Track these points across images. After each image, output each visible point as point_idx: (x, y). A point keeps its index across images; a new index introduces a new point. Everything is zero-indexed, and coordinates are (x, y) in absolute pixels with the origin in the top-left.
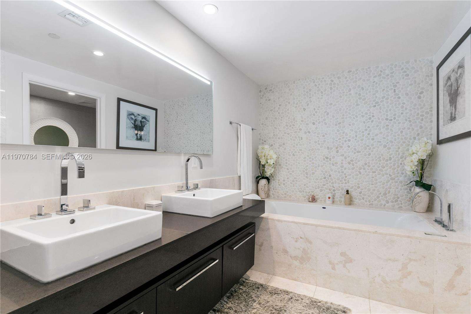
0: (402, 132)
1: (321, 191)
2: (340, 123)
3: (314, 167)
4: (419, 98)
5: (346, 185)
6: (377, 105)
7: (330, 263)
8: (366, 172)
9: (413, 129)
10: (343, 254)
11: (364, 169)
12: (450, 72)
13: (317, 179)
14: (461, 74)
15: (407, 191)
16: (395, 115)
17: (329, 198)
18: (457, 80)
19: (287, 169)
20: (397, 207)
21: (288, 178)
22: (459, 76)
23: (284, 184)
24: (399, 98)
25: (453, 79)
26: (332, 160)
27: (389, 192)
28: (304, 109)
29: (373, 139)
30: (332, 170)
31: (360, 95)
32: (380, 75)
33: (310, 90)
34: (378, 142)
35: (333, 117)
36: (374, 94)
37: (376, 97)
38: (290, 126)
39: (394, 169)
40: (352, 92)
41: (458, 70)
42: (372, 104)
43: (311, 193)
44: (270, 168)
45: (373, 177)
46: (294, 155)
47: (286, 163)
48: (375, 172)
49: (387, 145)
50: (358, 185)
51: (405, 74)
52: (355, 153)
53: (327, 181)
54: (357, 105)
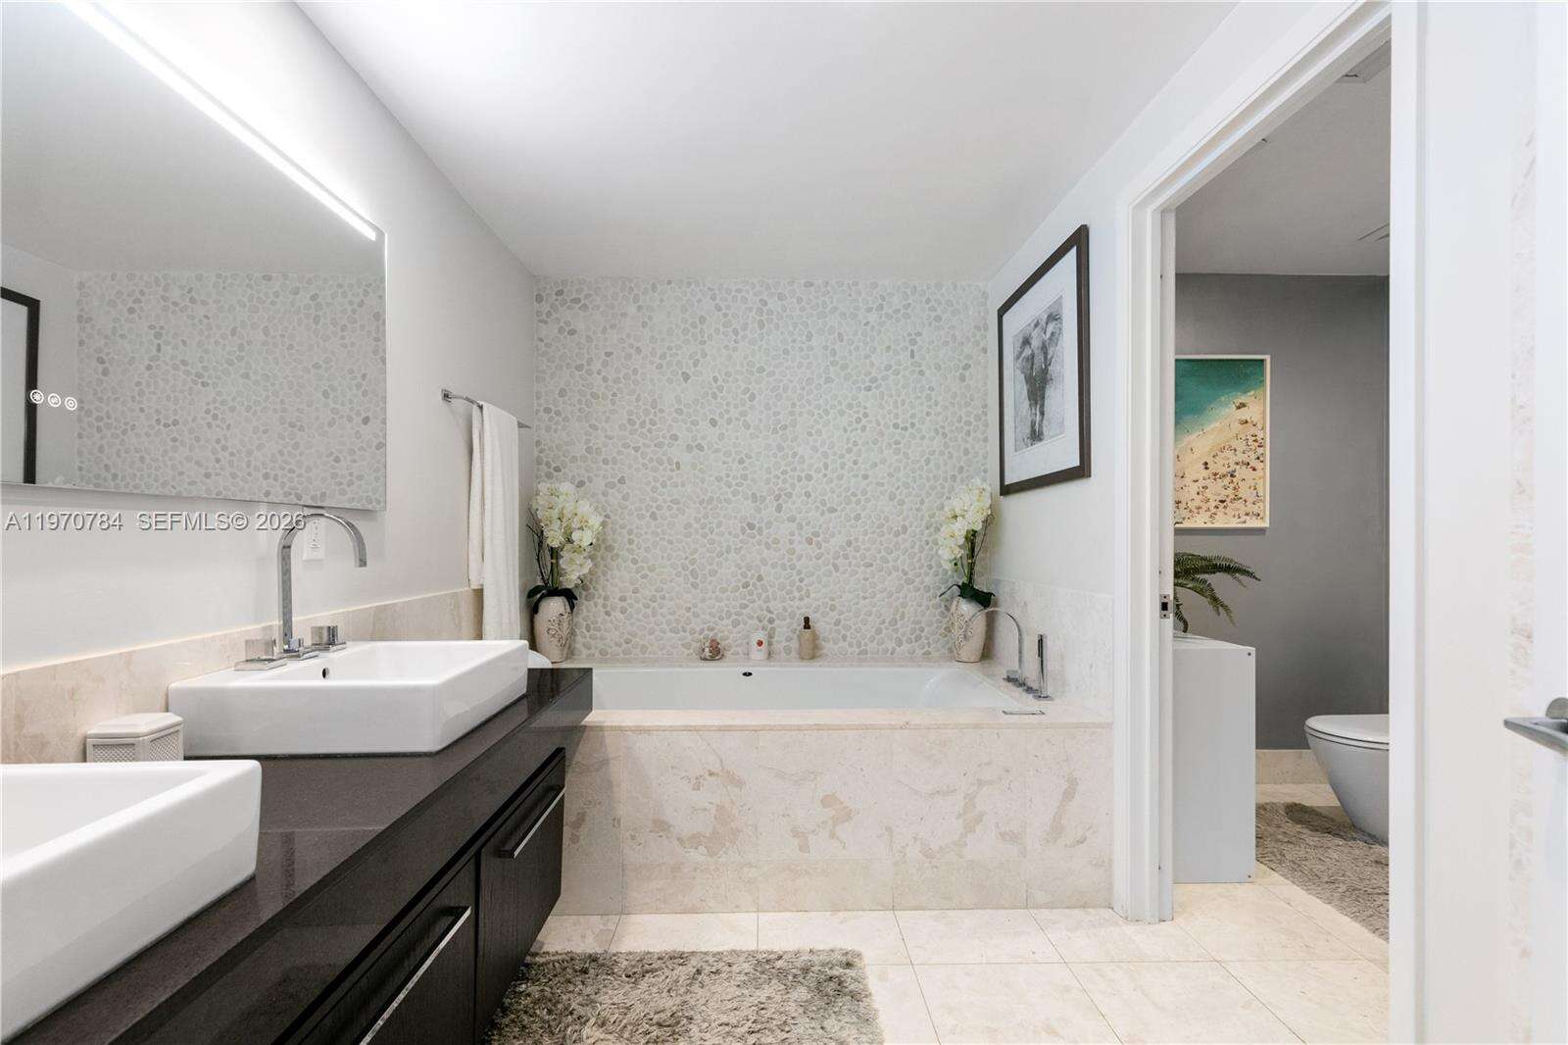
0: (928, 462)
1: (736, 624)
2: (785, 427)
3: (714, 554)
4: (962, 379)
5: (802, 603)
6: (874, 385)
7: (795, 833)
8: (850, 564)
9: (951, 457)
10: (828, 801)
11: (846, 557)
12: (1029, 325)
13: (723, 590)
14: (1053, 334)
15: (939, 610)
16: (913, 416)
17: (760, 643)
18: (1044, 348)
19: (635, 562)
20: (919, 652)
21: (636, 591)
22: (1050, 339)
23: (623, 611)
24: (921, 373)
25: (1035, 343)
26: (765, 532)
27: (902, 617)
28: (686, 377)
29: (865, 477)
30: (764, 562)
31: (834, 353)
32: (881, 307)
33: (702, 320)
34: (878, 484)
35: (767, 407)
36: (866, 357)
37: (872, 364)
38: (643, 424)
39: (912, 556)
40: (814, 342)
41: (1047, 324)
42: (864, 382)
43: (706, 632)
44: (579, 559)
45: (866, 579)
46: (653, 516)
47: (631, 542)
48: (872, 565)
49: (897, 492)
50: (830, 603)
51: (933, 314)
52: (822, 514)
53: (751, 593)
54: (829, 380)
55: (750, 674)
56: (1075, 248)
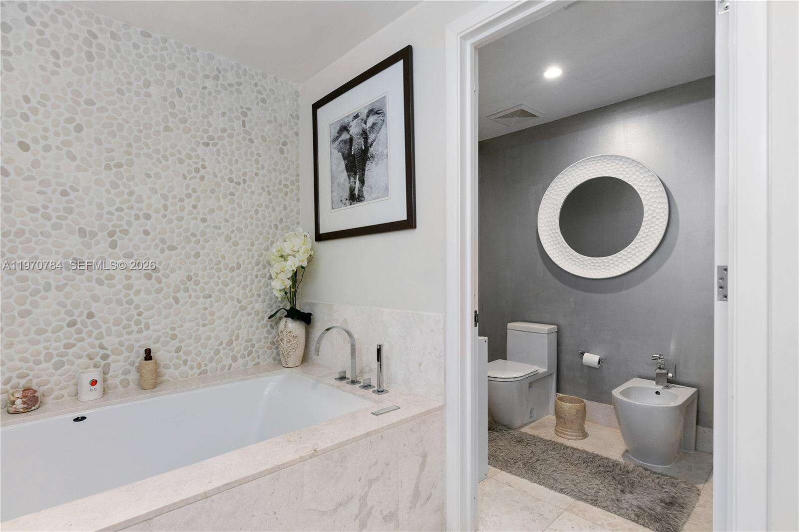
0: (257, 212)
2: (119, 165)
3: (27, 293)
4: (282, 151)
5: (142, 336)
6: (211, 142)
8: (190, 297)
9: (274, 210)
11: (186, 290)
12: (348, 116)
13: (40, 332)
15: (266, 329)
16: (245, 174)
20: (251, 364)
24: (251, 141)
27: (237, 337)
29: (204, 220)
30: (96, 299)
31: (173, 106)
32: (216, 78)
34: (216, 227)
36: (205, 117)
37: (210, 125)
39: (245, 287)
40: (153, 89)
41: (368, 116)
42: (201, 137)
45: (205, 309)
48: (210, 297)
49: (232, 235)
50: (171, 333)
51: (260, 96)
52: (162, 251)
53: (79, 332)
54: (167, 129)
55: (83, 418)
56: (402, 61)
